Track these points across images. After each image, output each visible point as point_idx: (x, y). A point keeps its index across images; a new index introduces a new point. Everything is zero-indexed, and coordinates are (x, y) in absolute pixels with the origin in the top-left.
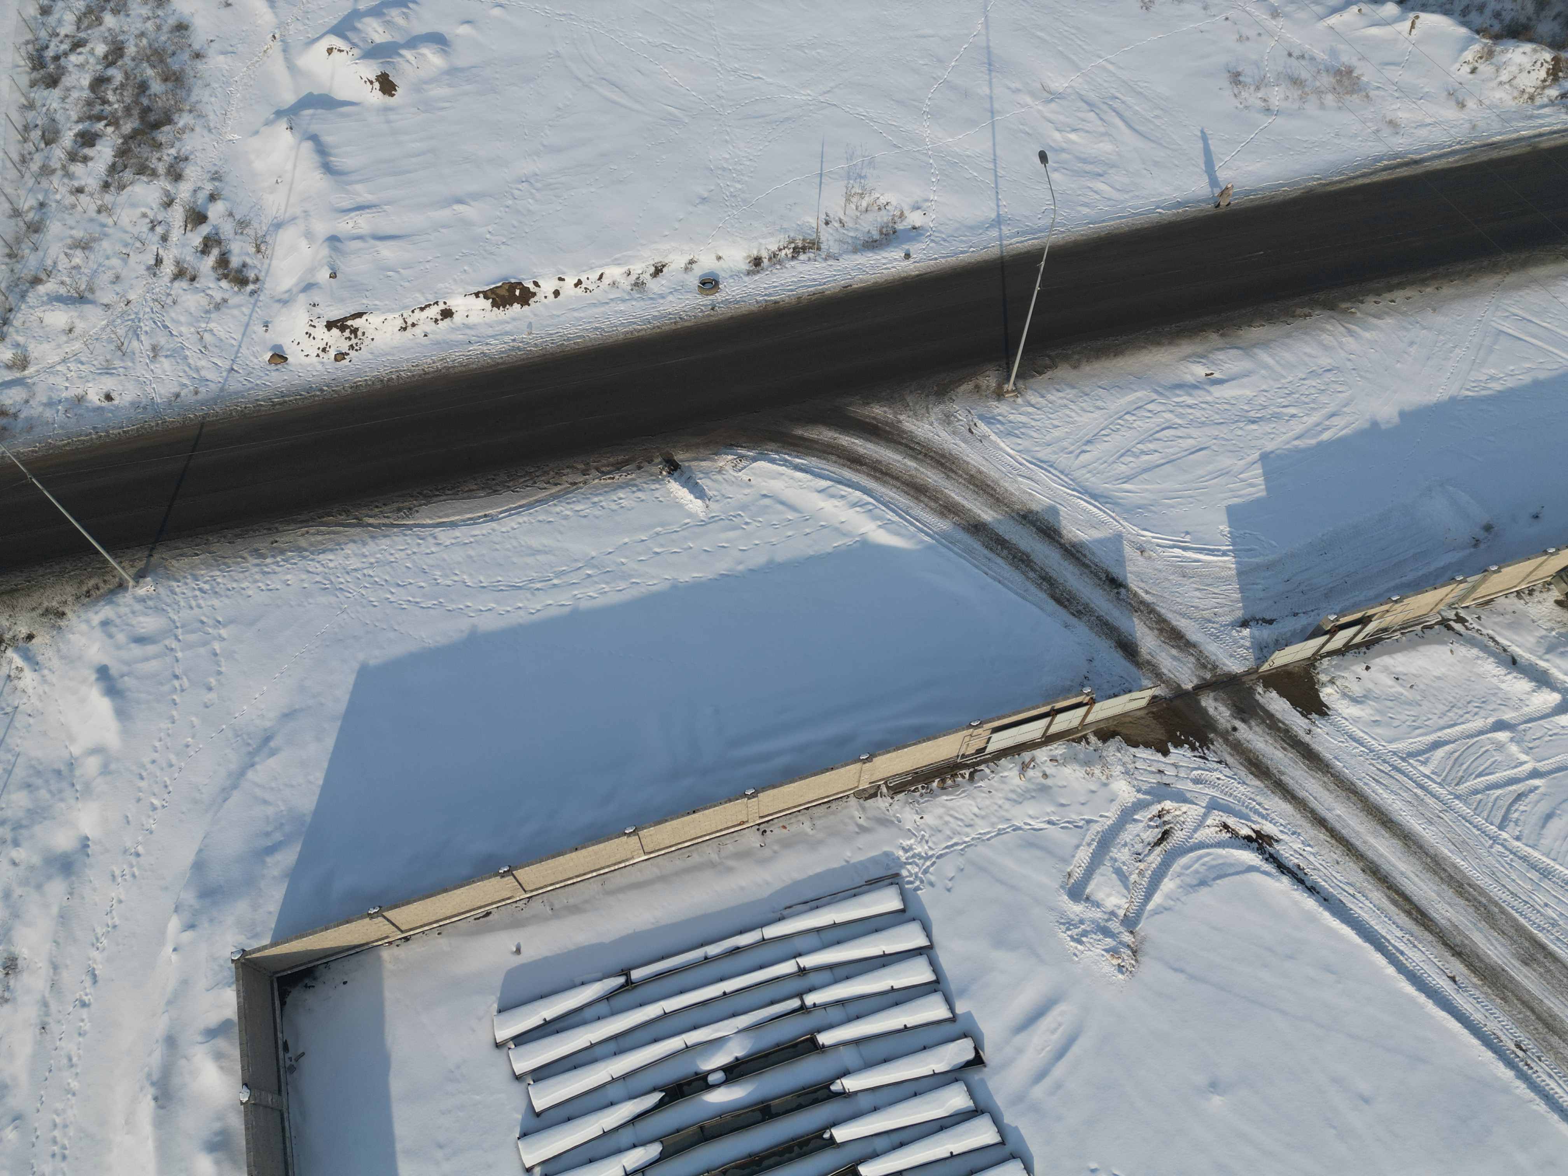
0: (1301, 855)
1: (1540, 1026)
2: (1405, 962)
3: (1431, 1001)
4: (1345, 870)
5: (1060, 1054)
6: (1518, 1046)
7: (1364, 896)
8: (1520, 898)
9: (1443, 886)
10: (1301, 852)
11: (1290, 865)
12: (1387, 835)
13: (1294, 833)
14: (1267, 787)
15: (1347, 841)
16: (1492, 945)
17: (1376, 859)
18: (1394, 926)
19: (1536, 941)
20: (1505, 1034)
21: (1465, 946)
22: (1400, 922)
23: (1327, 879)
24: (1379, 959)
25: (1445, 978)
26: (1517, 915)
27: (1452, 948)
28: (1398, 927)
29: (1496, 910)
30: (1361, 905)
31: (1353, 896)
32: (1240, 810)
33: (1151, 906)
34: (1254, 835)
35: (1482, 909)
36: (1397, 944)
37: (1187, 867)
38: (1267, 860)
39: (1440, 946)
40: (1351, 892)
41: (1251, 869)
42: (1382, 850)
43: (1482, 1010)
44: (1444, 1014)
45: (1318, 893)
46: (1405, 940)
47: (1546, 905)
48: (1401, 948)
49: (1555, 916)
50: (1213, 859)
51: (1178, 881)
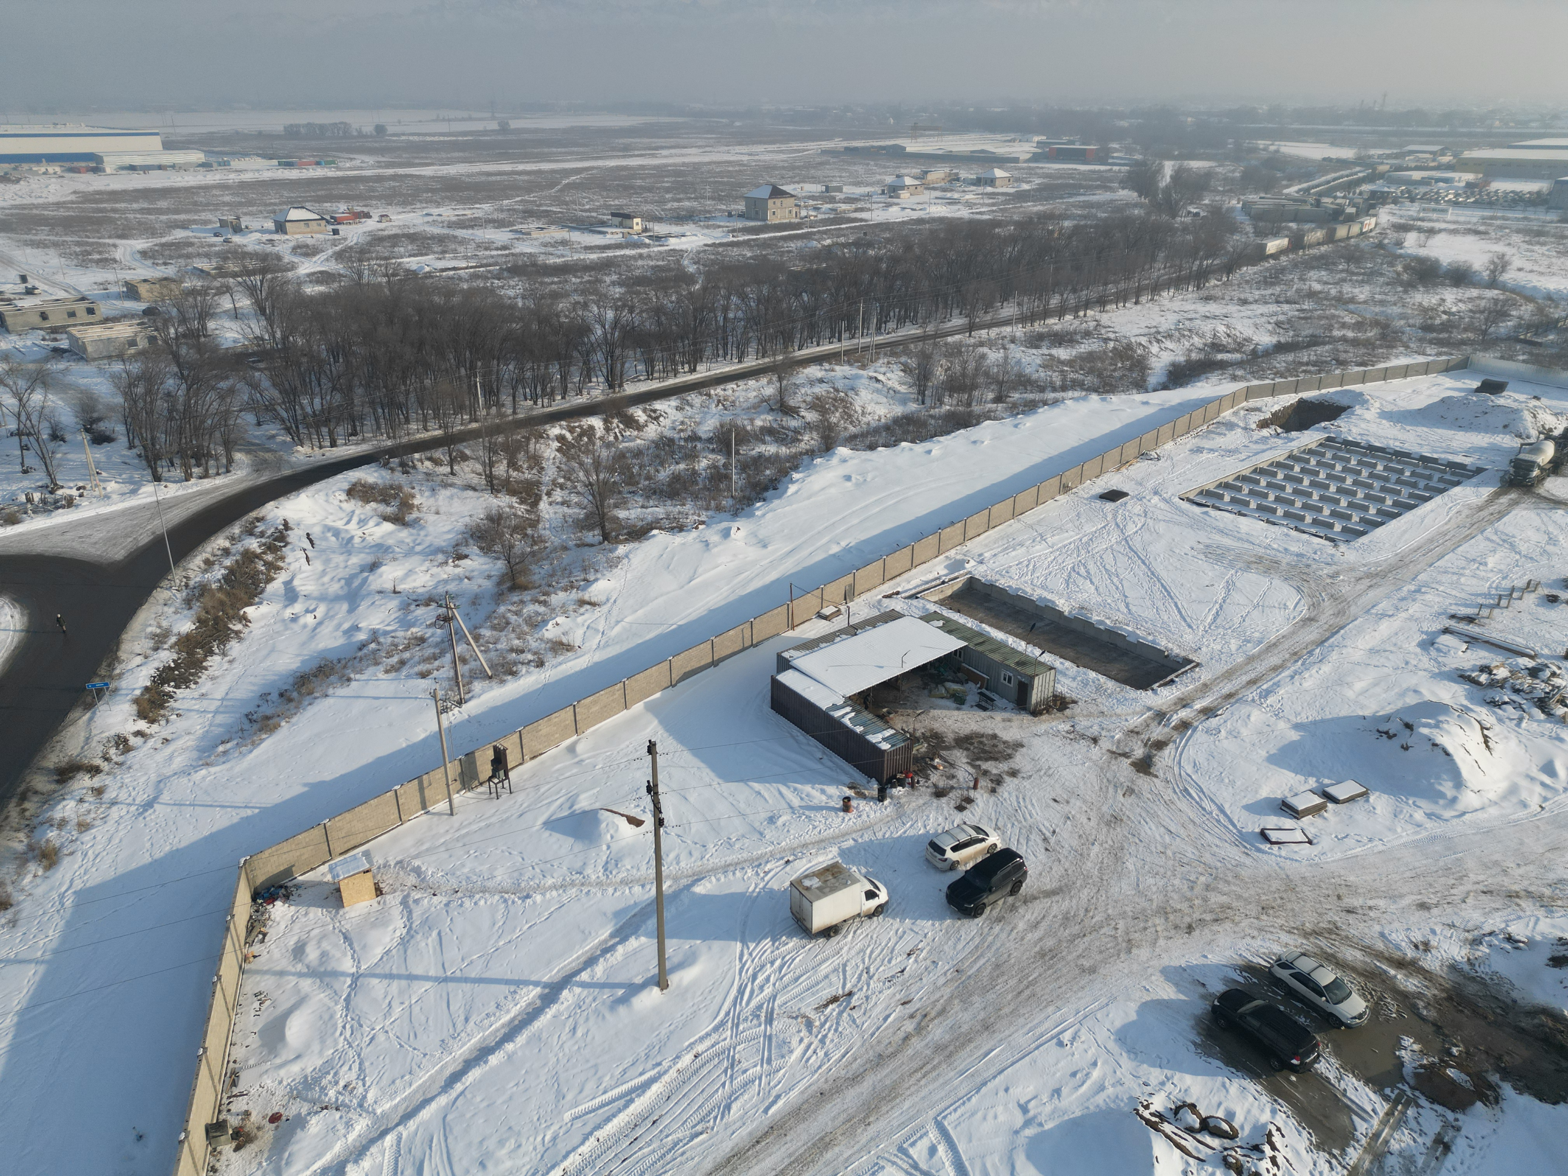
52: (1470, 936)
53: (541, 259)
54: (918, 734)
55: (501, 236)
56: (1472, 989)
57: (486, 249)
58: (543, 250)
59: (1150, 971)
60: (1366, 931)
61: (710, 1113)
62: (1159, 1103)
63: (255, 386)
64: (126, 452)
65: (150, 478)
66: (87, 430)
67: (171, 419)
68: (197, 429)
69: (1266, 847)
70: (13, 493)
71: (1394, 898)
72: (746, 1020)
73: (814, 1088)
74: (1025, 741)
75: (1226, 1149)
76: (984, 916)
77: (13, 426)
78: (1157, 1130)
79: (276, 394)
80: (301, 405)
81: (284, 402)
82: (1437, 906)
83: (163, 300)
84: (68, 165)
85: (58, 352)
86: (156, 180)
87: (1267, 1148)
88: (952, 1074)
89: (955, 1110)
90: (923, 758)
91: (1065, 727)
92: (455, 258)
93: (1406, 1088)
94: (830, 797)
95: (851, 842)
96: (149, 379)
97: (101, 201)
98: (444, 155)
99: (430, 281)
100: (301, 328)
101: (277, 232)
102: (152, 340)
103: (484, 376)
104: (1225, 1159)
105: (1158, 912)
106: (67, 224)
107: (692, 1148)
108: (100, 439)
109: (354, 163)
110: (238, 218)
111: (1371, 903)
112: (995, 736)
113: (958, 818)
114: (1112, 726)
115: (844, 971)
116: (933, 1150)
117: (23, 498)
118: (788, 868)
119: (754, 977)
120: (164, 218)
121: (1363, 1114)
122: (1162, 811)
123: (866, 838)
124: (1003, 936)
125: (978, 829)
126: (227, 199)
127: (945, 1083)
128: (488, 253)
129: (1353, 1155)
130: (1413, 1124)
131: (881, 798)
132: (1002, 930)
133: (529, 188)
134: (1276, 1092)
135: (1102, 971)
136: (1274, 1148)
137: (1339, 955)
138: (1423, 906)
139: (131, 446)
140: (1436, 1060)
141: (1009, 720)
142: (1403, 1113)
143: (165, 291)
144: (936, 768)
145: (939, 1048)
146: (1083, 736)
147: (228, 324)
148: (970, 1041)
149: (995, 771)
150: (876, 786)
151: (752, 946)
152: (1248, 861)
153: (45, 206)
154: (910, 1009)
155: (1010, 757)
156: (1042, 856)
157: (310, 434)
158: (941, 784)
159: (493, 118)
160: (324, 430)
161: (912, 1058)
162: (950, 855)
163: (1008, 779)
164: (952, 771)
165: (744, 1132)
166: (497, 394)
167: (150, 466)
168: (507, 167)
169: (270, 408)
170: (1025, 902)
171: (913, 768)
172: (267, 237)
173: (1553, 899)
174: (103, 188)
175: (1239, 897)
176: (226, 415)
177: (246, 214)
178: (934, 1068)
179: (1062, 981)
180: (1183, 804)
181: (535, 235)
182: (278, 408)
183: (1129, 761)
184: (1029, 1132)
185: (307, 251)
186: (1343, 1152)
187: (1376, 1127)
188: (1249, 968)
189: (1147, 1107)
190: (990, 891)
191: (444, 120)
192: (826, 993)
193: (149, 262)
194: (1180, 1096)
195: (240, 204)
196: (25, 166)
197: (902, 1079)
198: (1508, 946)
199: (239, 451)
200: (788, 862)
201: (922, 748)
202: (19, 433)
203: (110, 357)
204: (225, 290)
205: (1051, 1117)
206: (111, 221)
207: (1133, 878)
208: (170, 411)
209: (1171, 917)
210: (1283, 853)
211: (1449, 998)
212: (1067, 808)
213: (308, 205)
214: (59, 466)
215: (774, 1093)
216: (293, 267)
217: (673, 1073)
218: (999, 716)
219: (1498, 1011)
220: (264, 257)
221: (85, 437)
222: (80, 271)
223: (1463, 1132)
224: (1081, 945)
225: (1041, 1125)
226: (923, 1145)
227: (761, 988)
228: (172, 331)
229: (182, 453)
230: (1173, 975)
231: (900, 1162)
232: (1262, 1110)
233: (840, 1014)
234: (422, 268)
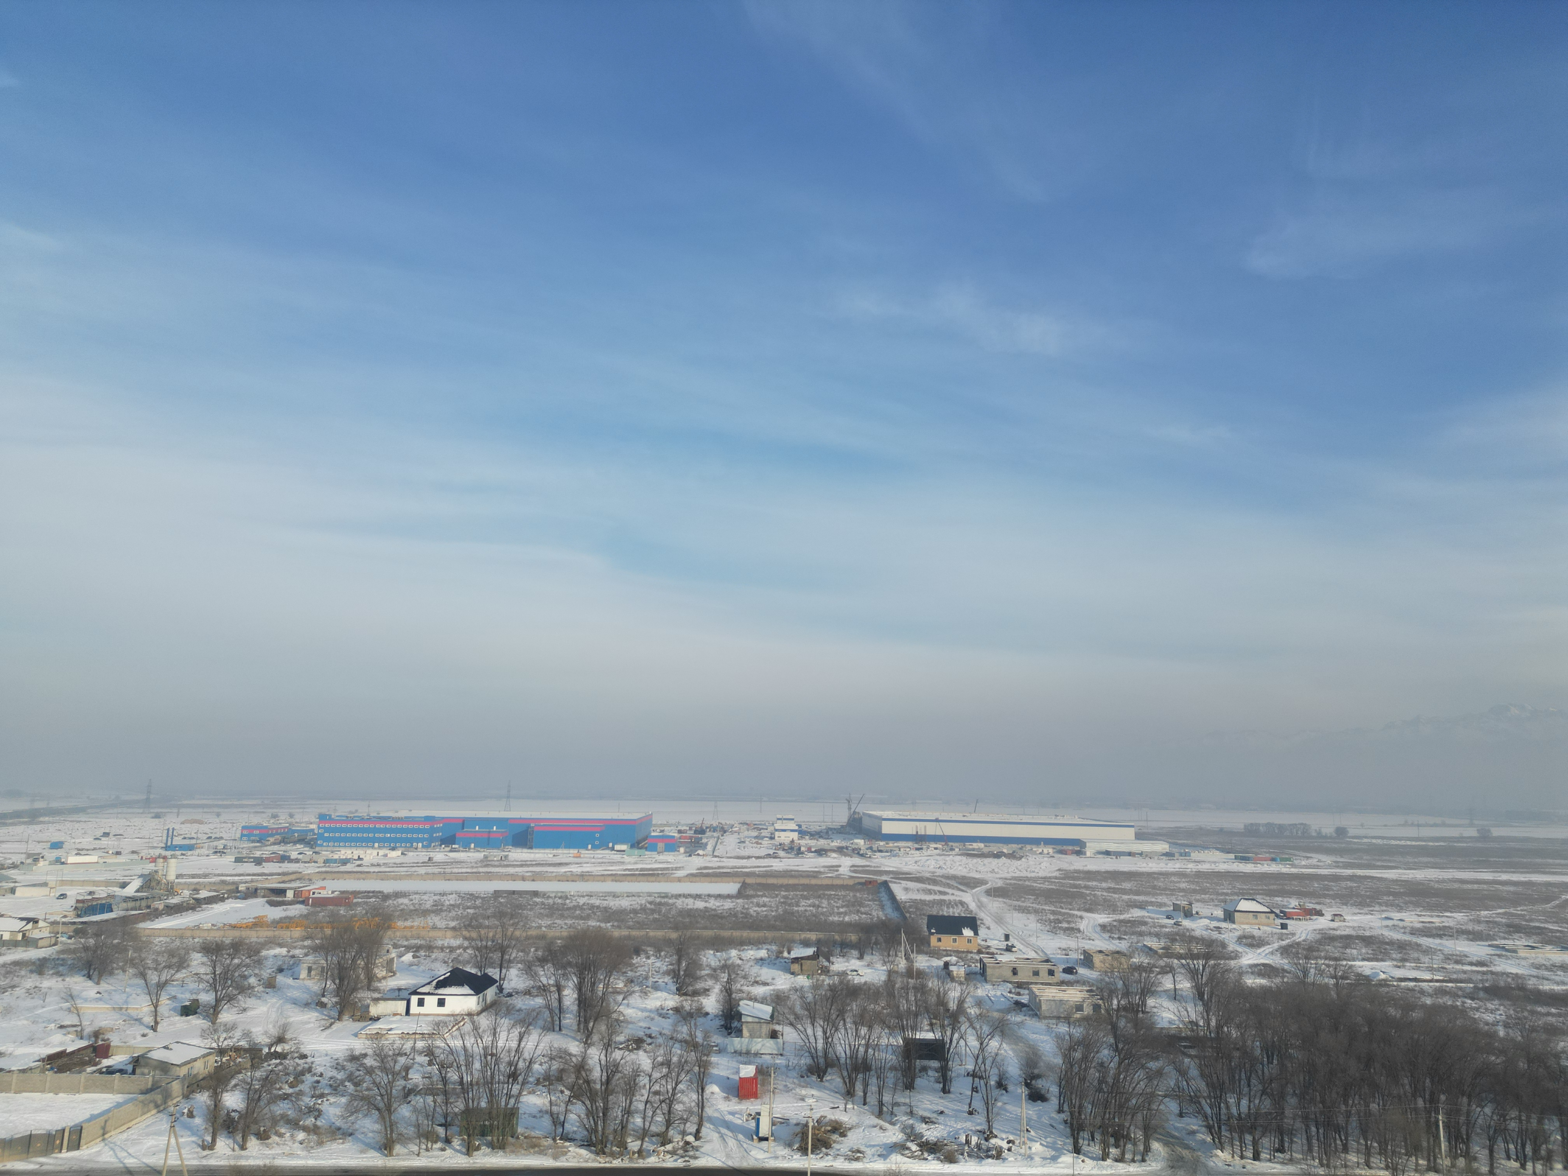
53: (1531, 983)
55: (1478, 950)
57: (1457, 962)
58: (1534, 972)
63: (1182, 1072)
64: (1054, 1115)
65: (1071, 1148)
66: (1027, 1085)
67: (1100, 1090)
68: (1121, 1106)
70: (957, 1132)
77: (970, 1067)
79: (1202, 1085)
80: (1227, 1103)
81: (1209, 1097)
83: (1112, 972)
84: (1059, 847)
85: (1019, 1005)
86: (1124, 865)
92: (1417, 968)
96: (1087, 1045)
97: (1078, 879)
98: (1410, 859)
99: (1384, 990)
100: (1237, 1020)
101: (1225, 920)
102: (1097, 1007)
103: (1448, 1114)
106: (1049, 896)
108: (1036, 1096)
109: (1310, 861)
110: (1191, 904)
117: (963, 1139)
120: (1125, 897)
126: (1183, 885)
128: (1459, 967)
133: (1516, 900)
139: (1060, 1111)
143: (1115, 964)
147: (1167, 1003)
153: (1035, 880)
157: (1232, 1139)
159: (1471, 825)
160: (1248, 1138)
166: (1467, 1141)
167: (1073, 1135)
168: (1487, 876)
169: (1194, 1100)
172: (1215, 924)
174: (1081, 868)
176: (1150, 1097)
177: (1198, 901)
181: (1522, 953)
182: (1203, 1102)
185: (1253, 942)
191: (1412, 825)
193: (1106, 935)
195: (1195, 891)
196: (1028, 847)
199: (1158, 1140)
202: (973, 1075)
203: (1058, 1018)
204: (1168, 970)
206: (1082, 896)
208: (1101, 1081)
213: (1259, 898)
214: (998, 1114)
216: (1236, 956)
220: (1209, 943)
221: (1023, 1091)
222: (1050, 936)
228: (1115, 1002)
229: (1103, 1128)
234: (1378, 974)
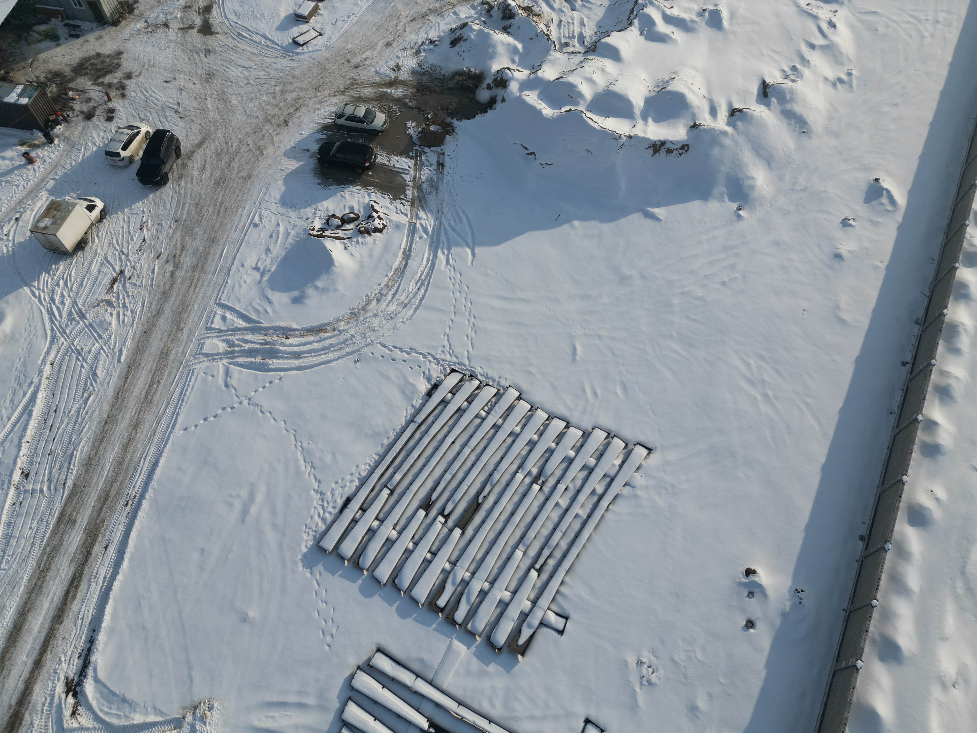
0: (70, 660)
1: (109, 501)
2: (110, 574)
3: (126, 551)
4: (67, 632)
5: (283, 705)
6: (127, 505)
7: (79, 614)
8: (33, 541)
9: (48, 579)
10: (67, 661)
11: (81, 662)
12: (27, 624)
13: (56, 673)
14: (27, 709)
15: (44, 642)
16: (73, 540)
17: (49, 621)
18: (90, 589)
19: (58, 523)
20: (124, 512)
21: (81, 552)
22: (85, 588)
23: (79, 637)
24: (116, 586)
25: (107, 551)
26: (46, 538)
27: (87, 557)
28: (89, 588)
29: (48, 548)
30: (86, 612)
31: (83, 619)
32: (56, 713)
33: (160, 719)
34: (71, 694)
35: (52, 554)
36: (101, 582)
37: (118, 717)
38: (85, 676)
39: (89, 563)
40: (80, 621)
41: (97, 680)
42: (40, 620)
43: (116, 527)
44: (130, 542)
45: (92, 637)
46: (96, 580)
47: (30, 528)
48: (102, 579)
49: (36, 522)
50: (103, 705)
51: (132, 715)
52: (414, 50)
54: (42, 79)
56: (425, 79)
59: (278, 158)
60: (369, 74)
61: (86, 384)
62: (318, 224)
69: (300, 50)
71: (373, 47)
72: (67, 326)
73: (138, 333)
74: (121, 49)
75: (357, 226)
76: (170, 180)
78: (323, 237)
82: (394, 41)
87: (374, 214)
88: (210, 276)
89: (223, 292)
90: (59, 96)
91: (141, 25)
93: (417, 147)
94: (11, 159)
95: (52, 182)
104: (359, 231)
105: (265, 122)
107: (90, 407)
111: (364, 56)
112: (98, 55)
113: (113, 127)
114: (171, 9)
115: (109, 262)
116: (224, 318)
118: (21, 223)
119: (53, 300)
121: (405, 171)
122: (233, 56)
123: (60, 173)
124: (189, 185)
125: (131, 127)
127: (209, 283)
129: (409, 193)
130: (426, 163)
131: (50, 140)
132: (186, 182)
134: (366, 185)
135: (255, 173)
136: (377, 212)
137: (362, 95)
138: (388, 45)
140: (424, 126)
141: (101, 37)
142: (421, 160)
144: (73, 99)
145: (194, 268)
146: (157, 26)
148: (208, 254)
149: (115, 81)
150: (40, 134)
151: (36, 284)
152: (295, 64)
154: (163, 258)
155: (118, 66)
156: (181, 123)
158: (85, 108)
161: (183, 282)
162: (123, 154)
163: (127, 82)
164: (86, 95)
165: (114, 379)
170: (189, 158)
171: (57, 107)
173: (441, 8)
175: (301, 89)
178: (198, 280)
179: (237, 192)
180: (242, 45)
183: (195, 30)
184: (266, 278)
186: (405, 195)
187: (413, 174)
188: (325, 128)
189: (313, 230)
190: (164, 163)
192: (107, 281)
194: (325, 214)
197: (184, 296)
198: (432, 47)
200: (17, 219)
201: (52, 89)
205: (272, 264)
207: (241, 109)
209: (273, 121)
210: (310, 49)
211: (418, 90)
212: (177, 83)
215: (116, 350)
217: (44, 382)
218: (91, 37)
219: (439, 84)
223: (446, 154)
224: (235, 165)
225: (269, 271)
226: (218, 319)
227: (63, 303)
230: (291, 154)
231: (211, 335)
232: (364, 197)
233: (124, 286)
